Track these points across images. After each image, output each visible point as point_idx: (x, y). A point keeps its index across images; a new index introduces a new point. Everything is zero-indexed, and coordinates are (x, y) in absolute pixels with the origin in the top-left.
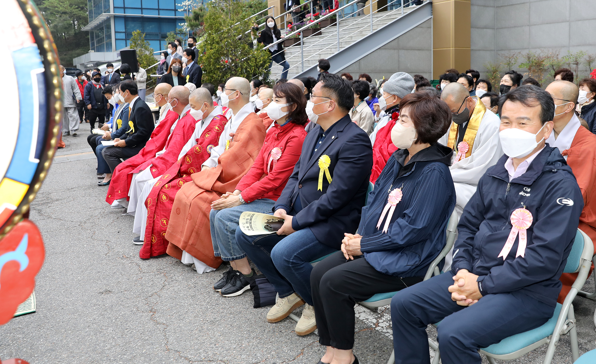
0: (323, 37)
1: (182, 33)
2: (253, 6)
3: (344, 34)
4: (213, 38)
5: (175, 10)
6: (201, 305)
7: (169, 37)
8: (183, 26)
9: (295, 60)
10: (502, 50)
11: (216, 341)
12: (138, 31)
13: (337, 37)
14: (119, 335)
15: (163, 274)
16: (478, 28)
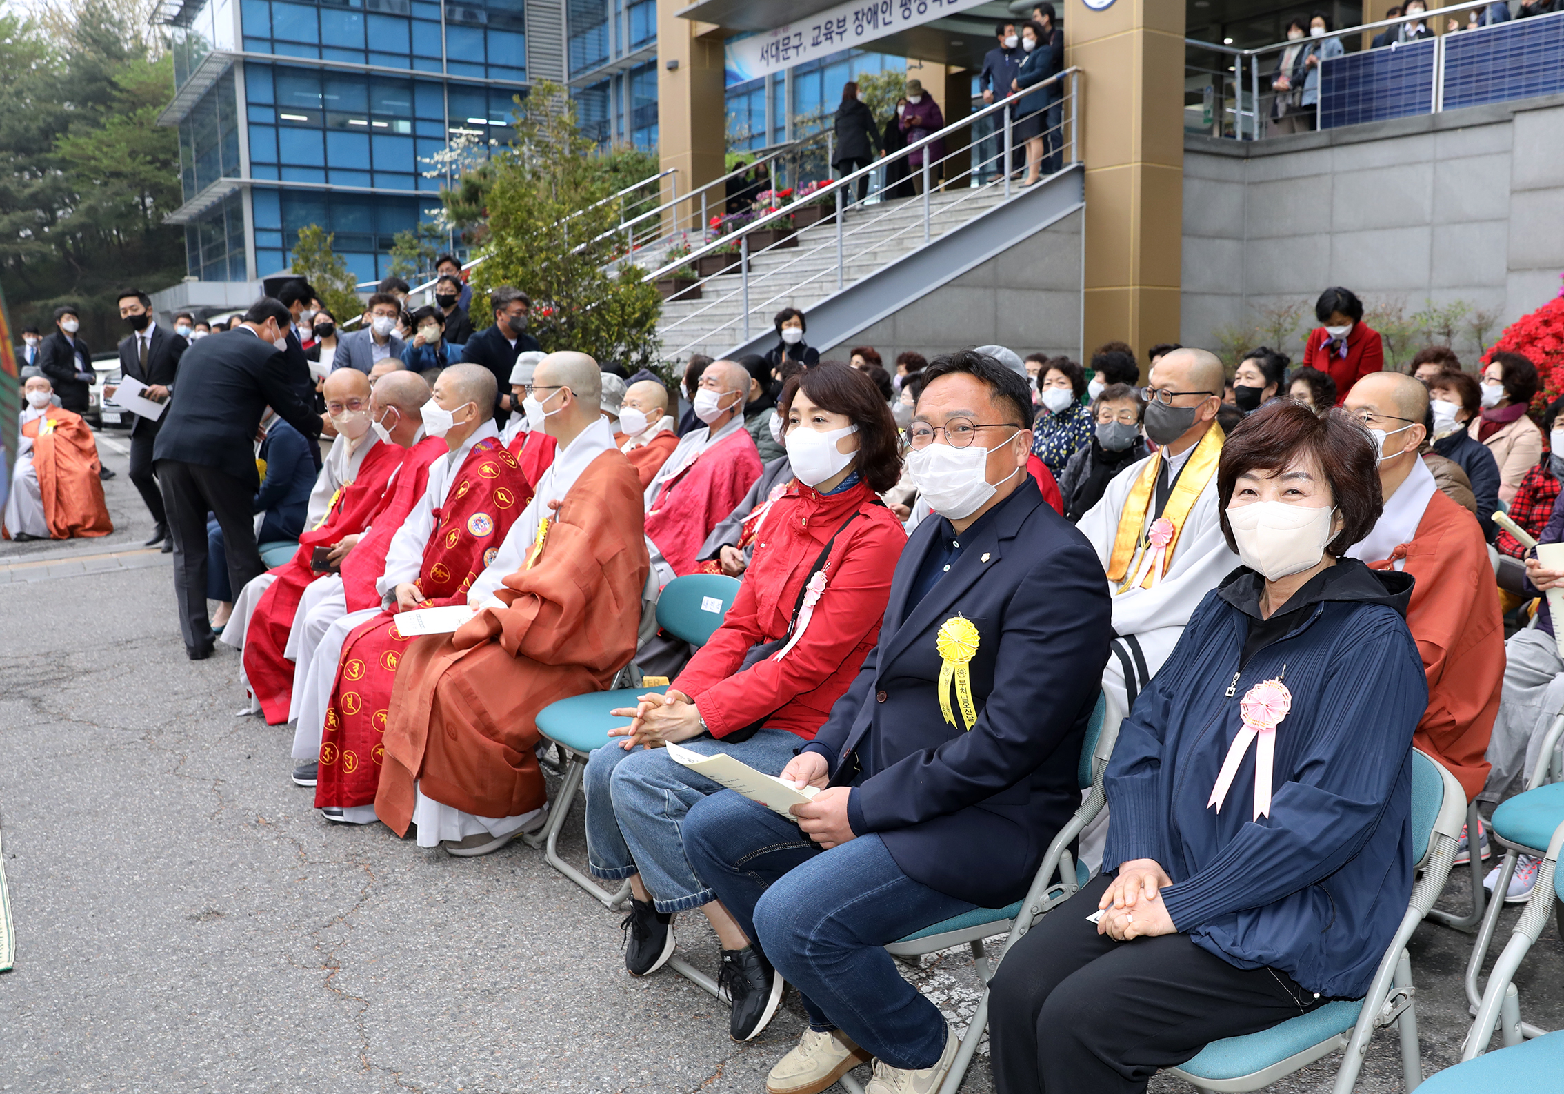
0: (802, 252)
1: (433, 235)
2: (620, 166)
3: (857, 246)
4: (511, 249)
5: (417, 175)
6: (459, 949)
7: (400, 244)
8: (435, 217)
9: (729, 311)
10: (1261, 294)
11: (496, 1042)
12: (314, 227)
13: (838, 254)
14: (238, 1029)
15: (361, 868)
16: (1201, 236)
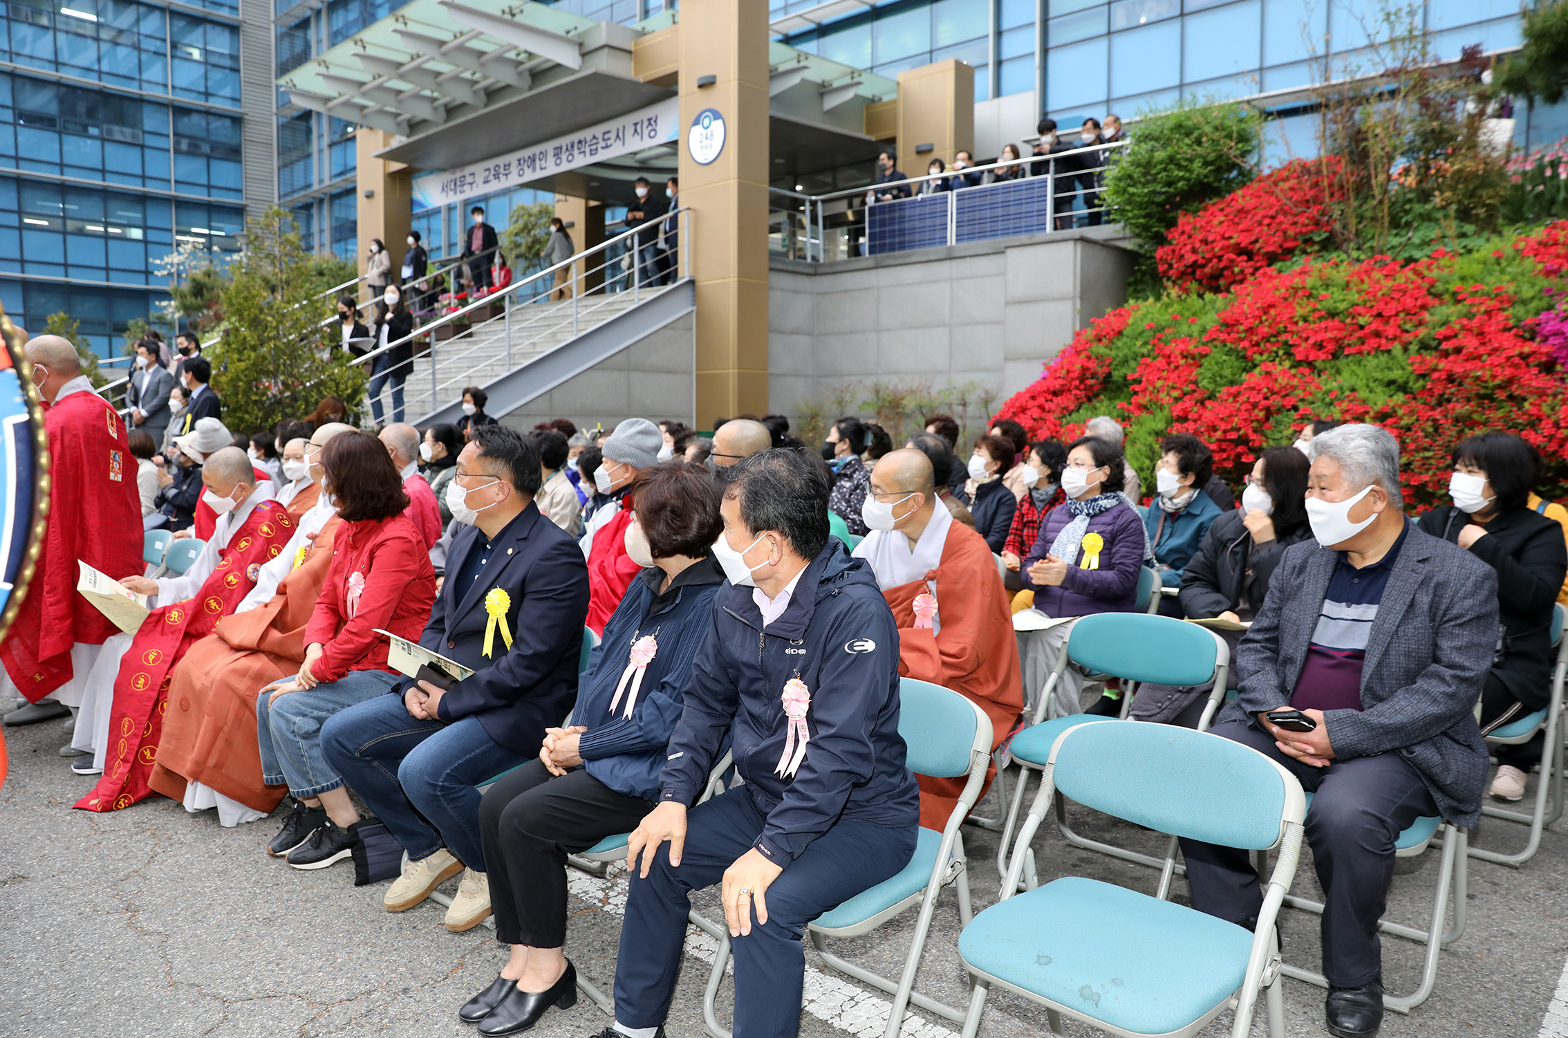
0: (475, 343)
1: (162, 321)
2: (326, 272)
3: (520, 338)
4: (245, 338)
5: (147, 273)
6: (241, 889)
7: (133, 329)
8: (165, 308)
9: (419, 387)
10: (827, 376)
11: (279, 956)
12: (62, 314)
13: (506, 343)
14: (55, 965)
15: (148, 833)
16: (782, 333)
